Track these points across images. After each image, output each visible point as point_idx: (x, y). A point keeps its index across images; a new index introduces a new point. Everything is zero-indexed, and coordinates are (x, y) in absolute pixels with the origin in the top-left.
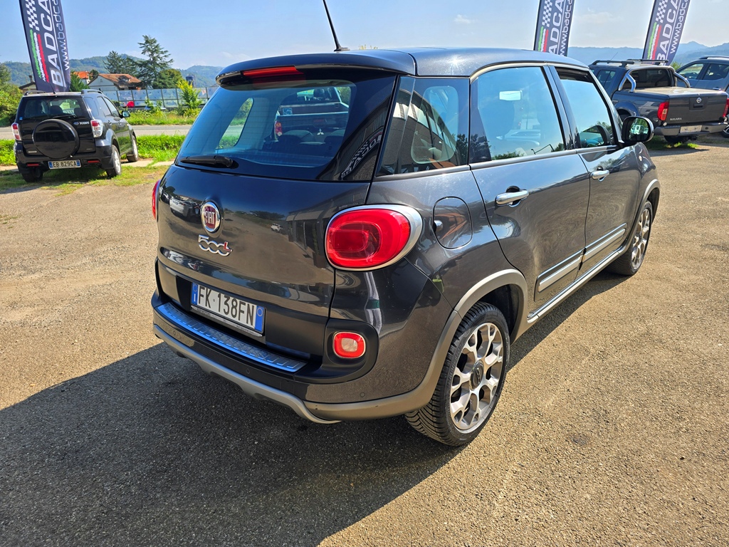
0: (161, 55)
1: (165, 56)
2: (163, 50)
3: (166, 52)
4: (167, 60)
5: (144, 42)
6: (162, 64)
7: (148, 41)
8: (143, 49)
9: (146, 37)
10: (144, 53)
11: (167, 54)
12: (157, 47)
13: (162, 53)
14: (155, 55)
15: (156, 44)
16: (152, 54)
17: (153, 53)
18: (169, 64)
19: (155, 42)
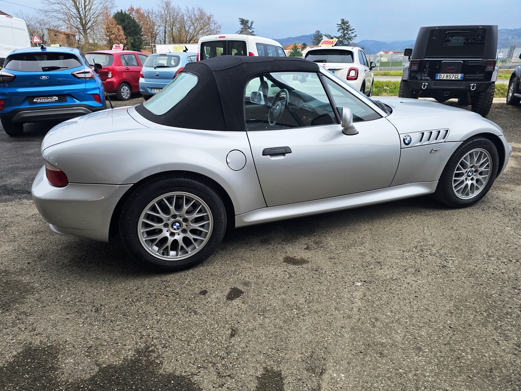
0: (350, 32)
1: (352, 33)
2: (352, 28)
3: (353, 29)
4: (353, 35)
5: (340, 23)
6: (348, 38)
7: (344, 22)
8: (339, 28)
9: (343, 20)
10: (339, 30)
11: (354, 31)
12: (348, 26)
13: (351, 30)
14: (346, 32)
15: (348, 25)
16: (344, 32)
17: (344, 30)
18: (353, 38)
19: (348, 23)
